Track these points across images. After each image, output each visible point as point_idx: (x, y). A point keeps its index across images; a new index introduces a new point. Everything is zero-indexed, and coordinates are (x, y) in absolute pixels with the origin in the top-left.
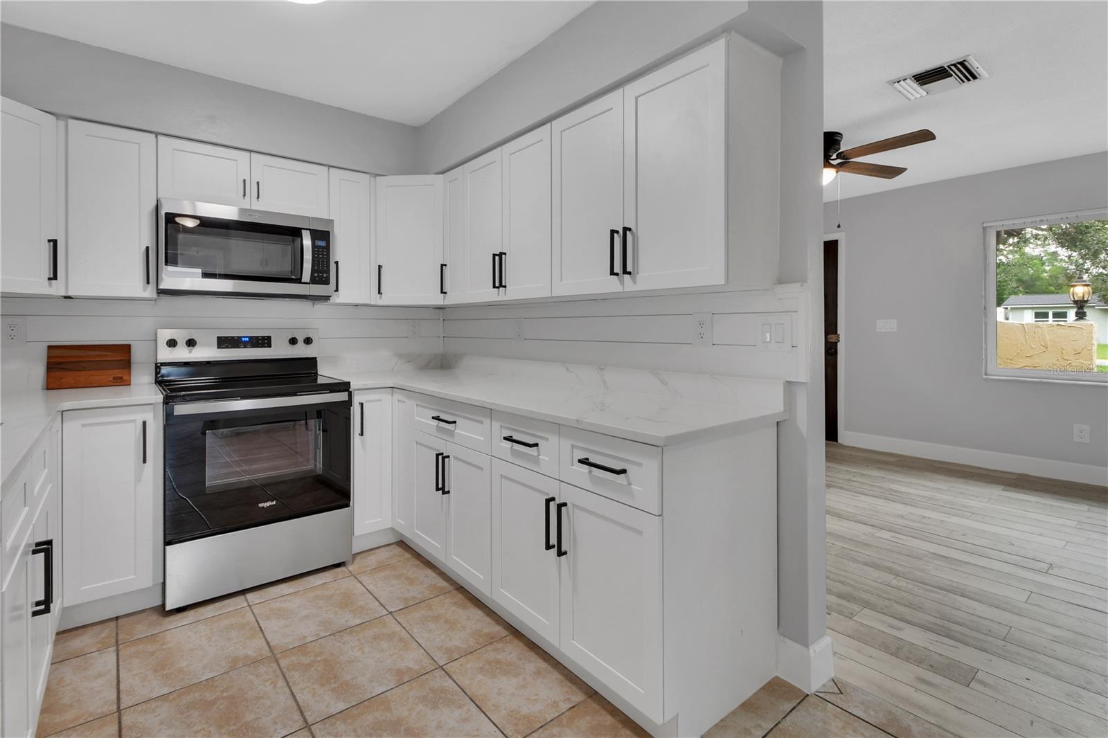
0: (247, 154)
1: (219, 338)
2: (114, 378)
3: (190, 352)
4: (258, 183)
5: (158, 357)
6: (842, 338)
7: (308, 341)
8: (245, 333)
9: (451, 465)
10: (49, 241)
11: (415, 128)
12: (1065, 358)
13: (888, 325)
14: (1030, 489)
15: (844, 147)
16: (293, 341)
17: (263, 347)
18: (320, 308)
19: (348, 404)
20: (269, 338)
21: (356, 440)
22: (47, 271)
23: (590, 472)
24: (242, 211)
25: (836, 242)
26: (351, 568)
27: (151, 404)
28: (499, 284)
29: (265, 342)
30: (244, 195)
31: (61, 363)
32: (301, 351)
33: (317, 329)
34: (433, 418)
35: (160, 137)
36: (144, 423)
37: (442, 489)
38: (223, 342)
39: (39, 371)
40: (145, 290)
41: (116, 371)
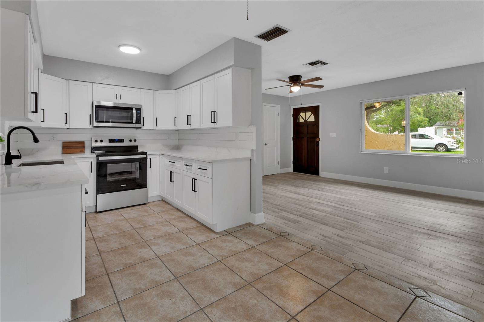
0: (117, 86)
1: (109, 140)
2: (81, 151)
3: (101, 144)
4: (120, 95)
5: (93, 145)
6: (320, 140)
7: (135, 141)
8: (117, 138)
9: (174, 174)
10: (65, 113)
11: (167, 75)
12: (400, 146)
13: (333, 135)
14: (368, 188)
15: (303, 80)
16: (131, 141)
17: (122, 142)
18: (138, 130)
19: (146, 158)
20: (123, 140)
21: (149, 169)
22: (65, 122)
23: (201, 171)
24: (115, 103)
25: (319, 106)
26: (147, 205)
27: (93, 157)
28: (189, 124)
29: (122, 141)
30: (116, 98)
31: (66, 147)
32: (133, 144)
33: (138, 137)
34: (170, 162)
35: (93, 84)
36: (91, 162)
37: (171, 181)
38: (111, 141)
39: (60, 149)
40: (89, 126)
41: (81, 149)
